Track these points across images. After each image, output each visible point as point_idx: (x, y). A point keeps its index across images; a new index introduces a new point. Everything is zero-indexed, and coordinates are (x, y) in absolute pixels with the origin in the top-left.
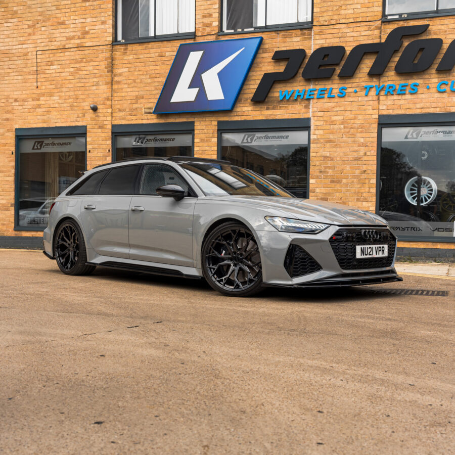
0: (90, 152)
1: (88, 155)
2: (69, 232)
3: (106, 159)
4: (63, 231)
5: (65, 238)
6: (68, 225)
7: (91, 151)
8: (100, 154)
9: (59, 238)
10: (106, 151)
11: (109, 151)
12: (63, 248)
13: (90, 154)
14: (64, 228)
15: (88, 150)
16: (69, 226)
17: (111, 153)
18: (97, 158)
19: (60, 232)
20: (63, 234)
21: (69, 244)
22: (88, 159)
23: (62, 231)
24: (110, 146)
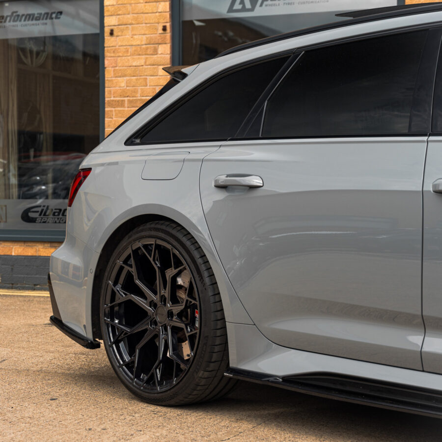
0: (112, 33)
1: (109, 41)
2: (157, 265)
3: (155, 52)
4: (132, 261)
5: (138, 282)
6: (151, 241)
7: (115, 33)
8: (140, 40)
9: (115, 283)
10: (157, 29)
11: (164, 29)
12: (133, 314)
13: (113, 39)
14: (136, 252)
15: (107, 30)
16: (158, 247)
17: (168, 35)
18: (131, 50)
19: (120, 262)
20: (134, 271)
21: (153, 304)
22: (107, 54)
23: (126, 262)
24: (168, 15)
